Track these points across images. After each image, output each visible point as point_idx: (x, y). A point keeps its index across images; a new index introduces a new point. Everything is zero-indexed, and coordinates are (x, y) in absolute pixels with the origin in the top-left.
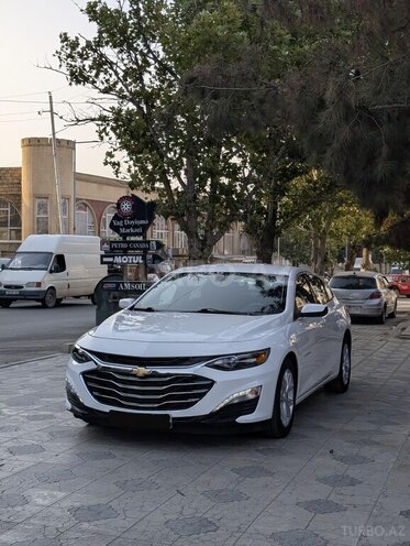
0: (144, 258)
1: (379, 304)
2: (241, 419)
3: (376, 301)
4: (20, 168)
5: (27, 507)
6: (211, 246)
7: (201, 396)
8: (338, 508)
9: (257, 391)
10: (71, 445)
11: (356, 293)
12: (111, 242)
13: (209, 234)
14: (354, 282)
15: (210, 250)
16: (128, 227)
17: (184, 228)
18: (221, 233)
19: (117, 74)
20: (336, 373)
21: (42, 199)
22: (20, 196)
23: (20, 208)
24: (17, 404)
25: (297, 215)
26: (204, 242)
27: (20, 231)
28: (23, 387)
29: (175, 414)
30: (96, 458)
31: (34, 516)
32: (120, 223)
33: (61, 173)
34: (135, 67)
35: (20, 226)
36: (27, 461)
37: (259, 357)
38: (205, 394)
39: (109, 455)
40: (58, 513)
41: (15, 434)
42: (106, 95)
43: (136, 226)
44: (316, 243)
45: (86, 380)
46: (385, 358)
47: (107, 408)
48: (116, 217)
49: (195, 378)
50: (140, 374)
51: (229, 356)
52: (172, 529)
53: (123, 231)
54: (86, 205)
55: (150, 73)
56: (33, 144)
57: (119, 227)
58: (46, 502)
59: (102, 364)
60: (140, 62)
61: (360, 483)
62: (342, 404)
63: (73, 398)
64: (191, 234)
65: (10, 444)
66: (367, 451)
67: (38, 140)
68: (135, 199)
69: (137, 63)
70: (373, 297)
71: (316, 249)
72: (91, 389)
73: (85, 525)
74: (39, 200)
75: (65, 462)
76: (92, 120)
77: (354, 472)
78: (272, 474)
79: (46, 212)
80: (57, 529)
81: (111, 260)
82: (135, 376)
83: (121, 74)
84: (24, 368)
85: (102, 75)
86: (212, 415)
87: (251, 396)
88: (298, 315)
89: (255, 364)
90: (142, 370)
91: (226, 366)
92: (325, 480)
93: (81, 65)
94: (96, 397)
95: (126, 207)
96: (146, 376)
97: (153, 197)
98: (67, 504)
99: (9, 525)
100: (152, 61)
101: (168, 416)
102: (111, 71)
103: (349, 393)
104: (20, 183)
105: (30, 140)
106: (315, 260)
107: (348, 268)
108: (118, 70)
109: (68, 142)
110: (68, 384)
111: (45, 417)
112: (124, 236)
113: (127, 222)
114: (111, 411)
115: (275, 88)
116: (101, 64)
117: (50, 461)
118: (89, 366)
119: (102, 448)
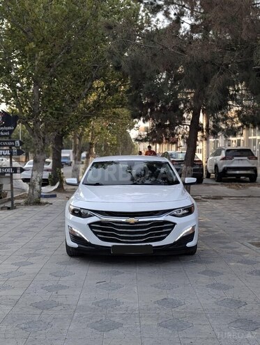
2: (189, 245)
38: (170, 232)
43: (4, 131)
49: (165, 222)
50: (132, 222)
68: (3, 113)
72: (96, 233)
86: (174, 244)
90: (132, 220)
94: (99, 238)
96: (136, 223)
101: (151, 246)
114: (113, 246)
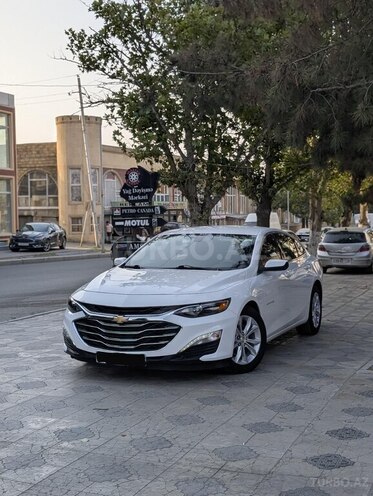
0: (150, 222)
1: (368, 256)
2: (204, 358)
3: (365, 253)
4: (55, 143)
5: (22, 430)
6: (209, 210)
7: (170, 339)
8: (276, 428)
9: (219, 334)
10: (70, 381)
11: (348, 247)
12: (122, 208)
13: (207, 199)
14: (346, 236)
15: (209, 213)
16: (136, 194)
17: (186, 194)
18: (218, 198)
19: (122, 61)
20: (305, 318)
21: (75, 170)
22: (56, 167)
23: (56, 178)
24: (32, 349)
25: (291, 179)
26: (203, 206)
27: (57, 198)
28: (42, 334)
29: (148, 354)
30: (87, 392)
31: (26, 437)
32: (128, 192)
33: (89, 146)
34: (139, 54)
35: (57, 194)
36: (31, 393)
37: (221, 305)
38: (173, 337)
39: (99, 389)
40: (46, 435)
41: (25, 373)
42: (114, 80)
43: (142, 194)
44: (313, 202)
45: (77, 326)
46: (362, 304)
47: (94, 350)
48: (125, 187)
49: (165, 324)
50: (120, 321)
51: (194, 306)
52: (134, 446)
53: (131, 198)
54: (114, 174)
55: (152, 59)
56: (65, 121)
57: (128, 195)
58: (38, 427)
59: (91, 314)
60: (143, 50)
61: (302, 408)
62: (311, 344)
63: (68, 341)
64: (192, 199)
65: (19, 381)
66: (315, 383)
67: (70, 117)
68: (140, 170)
69: (141, 51)
70: (362, 249)
71: (314, 207)
72: (81, 334)
73: (65, 444)
74: (73, 171)
75: (61, 395)
76: (103, 102)
77: (299, 400)
78: (229, 403)
79: (78, 181)
80: (42, 447)
81: (122, 223)
82: (115, 323)
83: (127, 61)
84: (46, 318)
85: (110, 63)
86: (179, 355)
87: (213, 339)
88: (261, 270)
89: (217, 312)
90: (121, 318)
91: (193, 313)
92: (272, 407)
93: (90, 55)
94: (85, 341)
95: (134, 177)
96: (124, 323)
97: (157, 167)
98: (54, 428)
99: (5, 444)
100: (153, 48)
101: (143, 355)
102: (117, 59)
103: (319, 335)
104: (55, 156)
105: (63, 118)
106: (313, 218)
107: (345, 224)
108: (124, 57)
109: (97, 118)
110: (64, 330)
111: (53, 359)
112: (133, 202)
113: (135, 191)
114: (98, 352)
115: (242, 72)
116: (109, 53)
117: (49, 394)
118: (80, 315)
119: (94, 384)
